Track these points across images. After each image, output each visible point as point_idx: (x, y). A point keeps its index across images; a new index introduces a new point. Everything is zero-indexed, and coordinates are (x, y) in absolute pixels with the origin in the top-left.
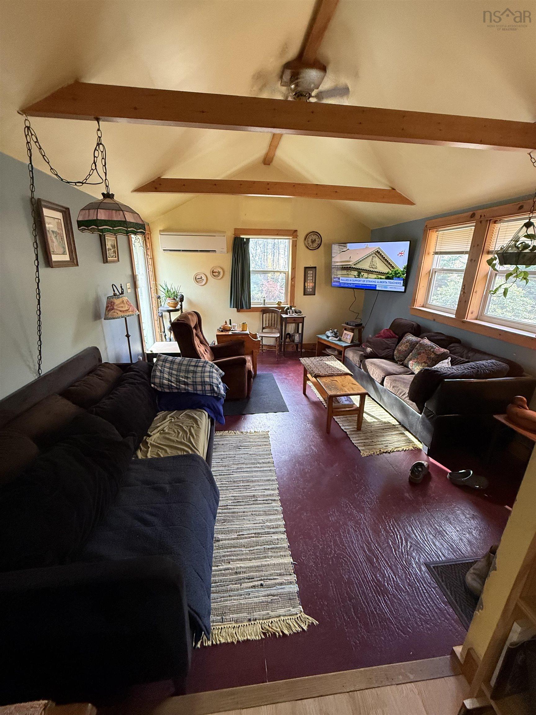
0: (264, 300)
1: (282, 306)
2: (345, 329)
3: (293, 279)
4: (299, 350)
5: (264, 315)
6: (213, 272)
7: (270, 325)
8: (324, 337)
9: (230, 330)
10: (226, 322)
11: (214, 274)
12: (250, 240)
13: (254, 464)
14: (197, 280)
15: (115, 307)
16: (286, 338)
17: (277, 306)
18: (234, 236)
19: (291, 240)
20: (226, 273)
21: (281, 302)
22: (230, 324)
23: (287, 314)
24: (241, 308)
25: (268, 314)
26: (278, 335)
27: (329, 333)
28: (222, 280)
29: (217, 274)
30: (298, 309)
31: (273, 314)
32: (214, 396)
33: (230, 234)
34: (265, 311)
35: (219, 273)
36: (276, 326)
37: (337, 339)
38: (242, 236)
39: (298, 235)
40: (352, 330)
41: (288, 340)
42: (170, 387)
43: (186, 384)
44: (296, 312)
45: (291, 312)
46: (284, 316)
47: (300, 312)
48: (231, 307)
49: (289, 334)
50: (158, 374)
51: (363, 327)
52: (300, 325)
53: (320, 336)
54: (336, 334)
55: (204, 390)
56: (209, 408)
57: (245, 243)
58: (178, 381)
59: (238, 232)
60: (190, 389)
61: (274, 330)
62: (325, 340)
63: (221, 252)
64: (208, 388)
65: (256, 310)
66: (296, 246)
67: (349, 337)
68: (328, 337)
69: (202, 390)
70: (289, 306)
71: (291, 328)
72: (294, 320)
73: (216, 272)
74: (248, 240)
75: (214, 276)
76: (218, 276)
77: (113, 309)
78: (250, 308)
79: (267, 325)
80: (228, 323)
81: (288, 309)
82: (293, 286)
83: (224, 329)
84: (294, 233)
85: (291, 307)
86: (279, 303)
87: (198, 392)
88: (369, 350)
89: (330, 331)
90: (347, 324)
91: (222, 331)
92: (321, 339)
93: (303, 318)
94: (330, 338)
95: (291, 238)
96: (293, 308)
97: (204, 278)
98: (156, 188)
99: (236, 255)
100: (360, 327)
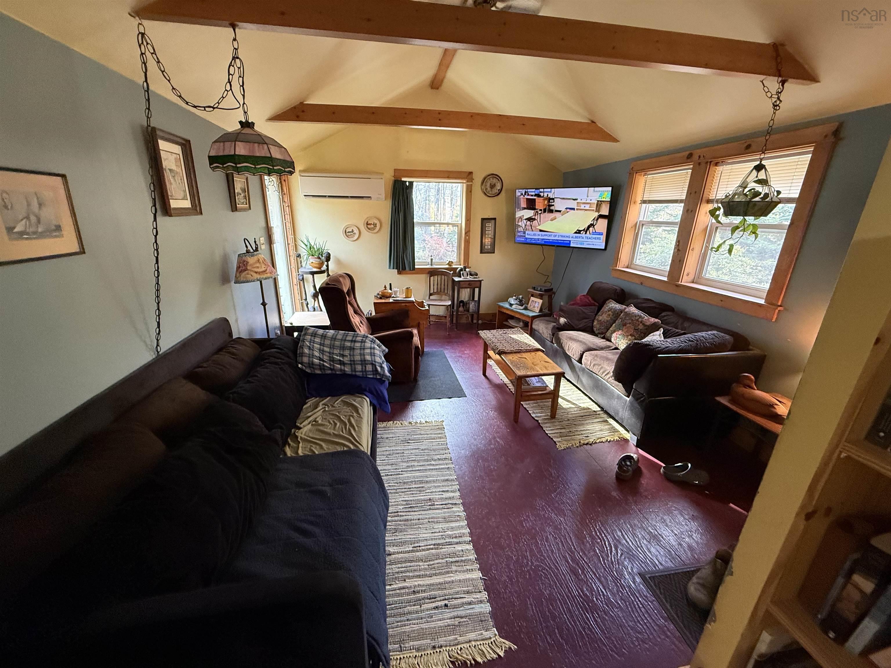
0: (432, 259)
1: (454, 266)
2: (532, 296)
3: (467, 232)
4: (475, 321)
5: (432, 278)
6: (367, 224)
7: (439, 290)
8: (507, 305)
9: (390, 297)
10: (385, 287)
11: (369, 226)
12: (414, 183)
13: (427, 460)
14: (348, 234)
15: (248, 268)
16: (459, 306)
17: (447, 266)
18: (393, 178)
19: (465, 185)
20: (384, 225)
21: (452, 262)
22: (391, 289)
23: (460, 277)
24: (403, 269)
25: (436, 277)
26: (450, 303)
27: (512, 300)
28: (378, 234)
29: (372, 226)
30: (473, 270)
31: (443, 277)
32: (376, 379)
33: (389, 176)
34: (432, 272)
35: (375, 225)
36: (446, 292)
37: (522, 308)
38: (403, 179)
39: (474, 178)
40: (541, 297)
41: (461, 309)
42: (322, 367)
43: (341, 363)
44: (471, 275)
45: (465, 274)
46: (457, 279)
47: (477, 275)
48: (390, 268)
49: (462, 302)
50: (306, 351)
51: (554, 293)
52: (477, 290)
53: (501, 304)
54: (521, 301)
55: (364, 371)
56: (371, 392)
57: (407, 188)
58: (332, 360)
59: (398, 173)
60: (347, 369)
61: (444, 297)
62: (507, 309)
63: (378, 199)
64: (369, 368)
65: (422, 271)
66: (471, 192)
67: (537, 305)
68: (511, 305)
69: (362, 371)
70: (462, 267)
71: (465, 294)
72: (469, 284)
73: (370, 224)
74: (411, 183)
75: (369, 229)
76: (374, 229)
77: (246, 270)
78: (414, 268)
79: (435, 291)
80: (388, 287)
81: (461, 270)
82: (467, 242)
83: (383, 296)
84: (468, 176)
85: (465, 268)
86: (450, 263)
87: (357, 373)
88: (562, 320)
89: (514, 298)
90: (534, 288)
91: (381, 298)
92: (502, 307)
93: (480, 281)
94: (514, 306)
95: (465, 181)
96: (467, 270)
97: (356, 231)
98: (298, 117)
99: (396, 203)
100: (549, 293)
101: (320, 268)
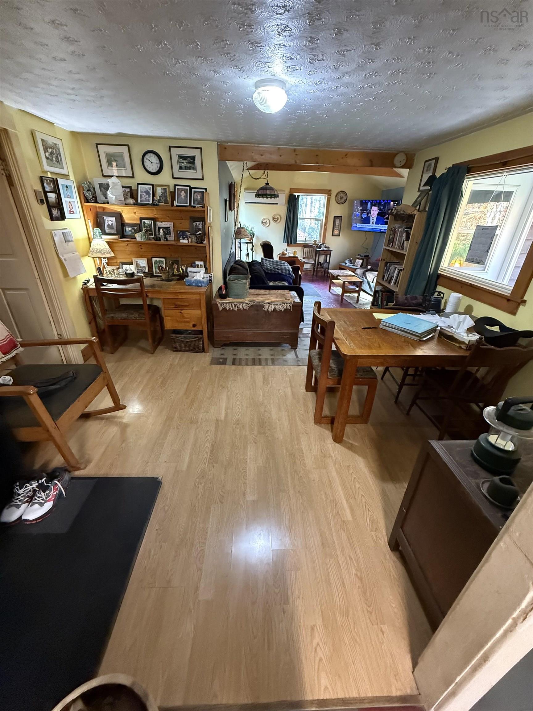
0: (305, 239)
1: (317, 243)
2: (358, 259)
3: (326, 224)
4: (326, 275)
5: (305, 249)
6: (274, 218)
7: (308, 256)
8: (344, 264)
9: (286, 255)
10: (284, 250)
11: (275, 219)
12: (300, 196)
14: (264, 223)
15: (242, 233)
16: (318, 265)
17: (313, 243)
18: (289, 193)
19: (327, 197)
20: (282, 218)
21: (316, 241)
22: (286, 251)
23: (320, 249)
24: (290, 243)
25: (307, 248)
26: (314, 262)
27: (347, 262)
28: (280, 223)
29: (276, 219)
30: (327, 245)
31: (311, 249)
32: (289, 276)
33: (287, 192)
34: (305, 246)
35: (278, 219)
36: (312, 257)
37: (351, 265)
38: (294, 194)
39: (332, 193)
40: (362, 259)
41: (319, 266)
42: (271, 270)
43: (278, 269)
44: (326, 247)
45: (323, 247)
46: (318, 249)
47: (329, 248)
48: (284, 242)
49: (320, 262)
50: (265, 264)
51: (369, 258)
52: (328, 256)
53: (341, 264)
54: (351, 261)
55: (286, 273)
56: (287, 281)
57: (296, 199)
58: (274, 268)
59: (292, 190)
60: (280, 271)
61: (311, 260)
62: (344, 266)
63: (281, 205)
64: (287, 272)
65: (300, 245)
66: (330, 201)
67: (359, 263)
68: (346, 263)
69: (285, 273)
70: (322, 243)
71: (322, 259)
72: (325, 253)
73: (275, 218)
74: (298, 196)
75: (275, 221)
76: (277, 221)
77: (241, 234)
78: (296, 243)
79: (306, 256)
81: (321, 244)
82: (325, 230)
83: (283, 254)
84: (328, 192)
85: (323, 244)
86: (315, 241)
87: (283, 273)
88: (369, 267)
89: (348, 260)
90: (359, 255)
91: (282, 255)
92: (342, 265)
93: (331, 251)
94: (347, 264)
95: (327, 195)
96: (324, 245)
97: (268, 222)
99: (290, 207)
100: (367, 258)
101: (250, 241)
